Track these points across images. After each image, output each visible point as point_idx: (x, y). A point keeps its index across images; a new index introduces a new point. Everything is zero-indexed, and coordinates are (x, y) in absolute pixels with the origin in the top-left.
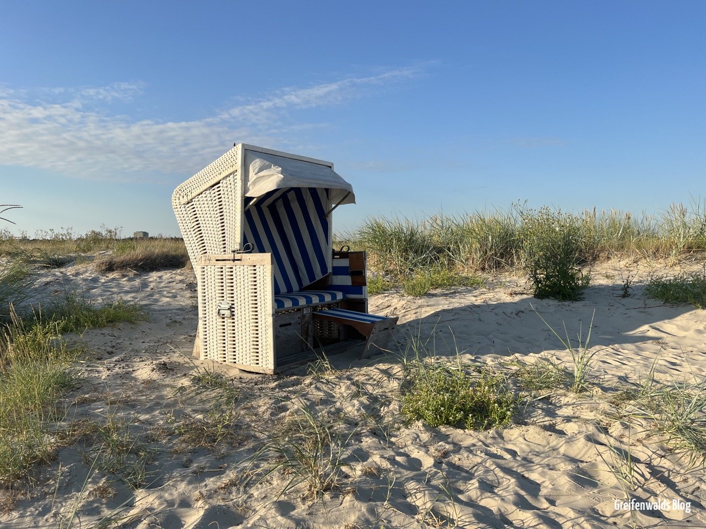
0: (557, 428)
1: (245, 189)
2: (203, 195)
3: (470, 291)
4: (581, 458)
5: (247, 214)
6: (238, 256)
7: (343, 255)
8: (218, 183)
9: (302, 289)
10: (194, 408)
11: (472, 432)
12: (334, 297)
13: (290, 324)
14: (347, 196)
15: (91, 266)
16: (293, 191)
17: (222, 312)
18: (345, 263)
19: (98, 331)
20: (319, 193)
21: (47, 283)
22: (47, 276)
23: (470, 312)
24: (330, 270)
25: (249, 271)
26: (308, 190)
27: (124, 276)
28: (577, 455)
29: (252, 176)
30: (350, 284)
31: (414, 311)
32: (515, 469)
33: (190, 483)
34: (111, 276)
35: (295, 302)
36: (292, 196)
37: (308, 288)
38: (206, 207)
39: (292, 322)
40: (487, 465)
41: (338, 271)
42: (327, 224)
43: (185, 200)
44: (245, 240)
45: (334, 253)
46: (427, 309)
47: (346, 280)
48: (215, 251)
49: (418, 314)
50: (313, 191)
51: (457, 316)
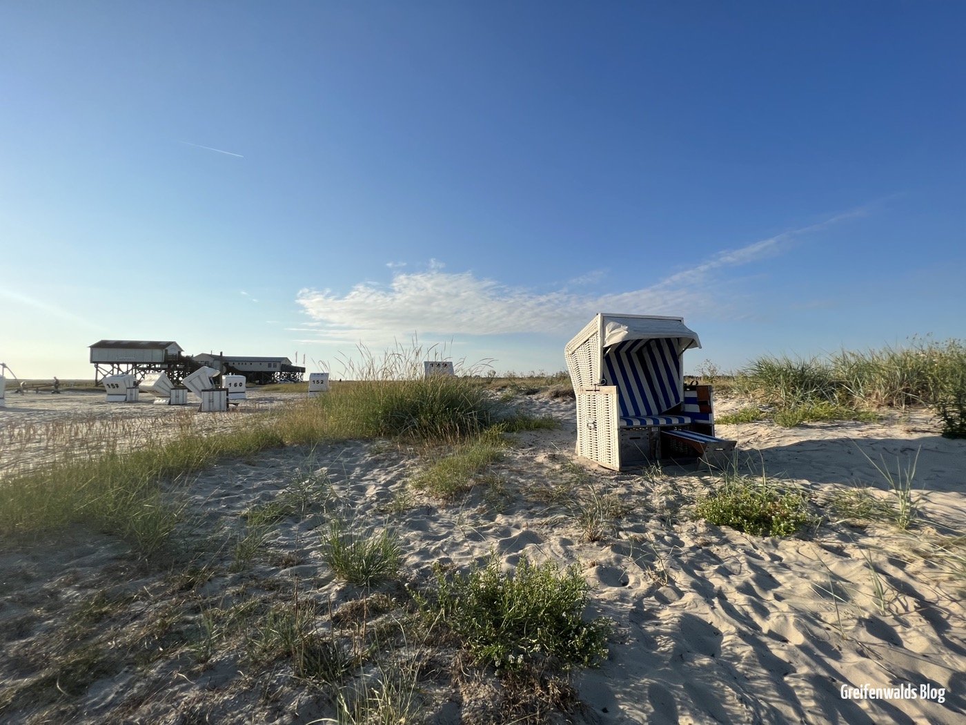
0: (845, 551)
1: (603, 343)
2: (580, 348)
3: (858, 426)
4: (849, 577)
5: (606, 358)
6: (598, 388)
7: (692, 388)
8: (588, 340)
9: (661, 413)
10: (554, 481)
11: (748, 536)
12: (681, 421)
13: (639, 438)
14: (692, 342)
15: (547, 394)
16: (654, 341)
17: (589, 425)
18: (694, 394)
19: (529, 432)
20: (672, 341)
21: (521, 403)
22: (521, 399)
23: (841, 444)
24: (682, 400)
25: (603, 397)
26: (665, 340)
27: (564, 401)
28: (846, 575)
29: (607, 334)
30: (699, 412)
31: (777, 440)
32: (765, 569)
33: (524, 518)
34: (557, 400)
35: (643, 422)
36: (653, 344)
37: (666, 413)
38: (582, 356)
39: (641, 437)
40: (740, 559)
41: (689, 401)
42: (679, 363)
43: (570, 352)
44: (603, 377)
45: (686, 387)
46: (791, 438)
47: (695, 408)
48: (587, 385)
49: (780, 442)
50: (668, 340)
51: (823, 447)
